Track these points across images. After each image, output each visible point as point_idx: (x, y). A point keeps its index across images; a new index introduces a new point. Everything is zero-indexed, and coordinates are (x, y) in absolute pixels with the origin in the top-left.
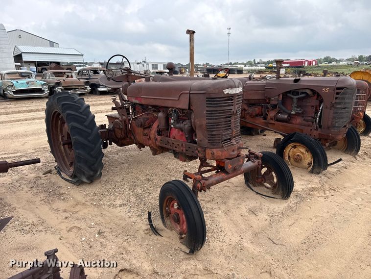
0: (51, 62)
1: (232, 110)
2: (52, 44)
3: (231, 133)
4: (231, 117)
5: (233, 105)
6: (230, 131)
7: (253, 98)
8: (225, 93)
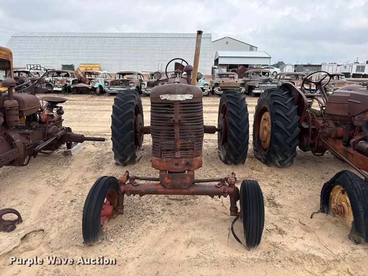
0: (240, 65)
1: (172, 118)
2: (252, 48)
3: (174, 144)
4: (173, 126)
5: (173, 113)
6: (172, 142)
7: (336, 114)
8: (162, 99)
